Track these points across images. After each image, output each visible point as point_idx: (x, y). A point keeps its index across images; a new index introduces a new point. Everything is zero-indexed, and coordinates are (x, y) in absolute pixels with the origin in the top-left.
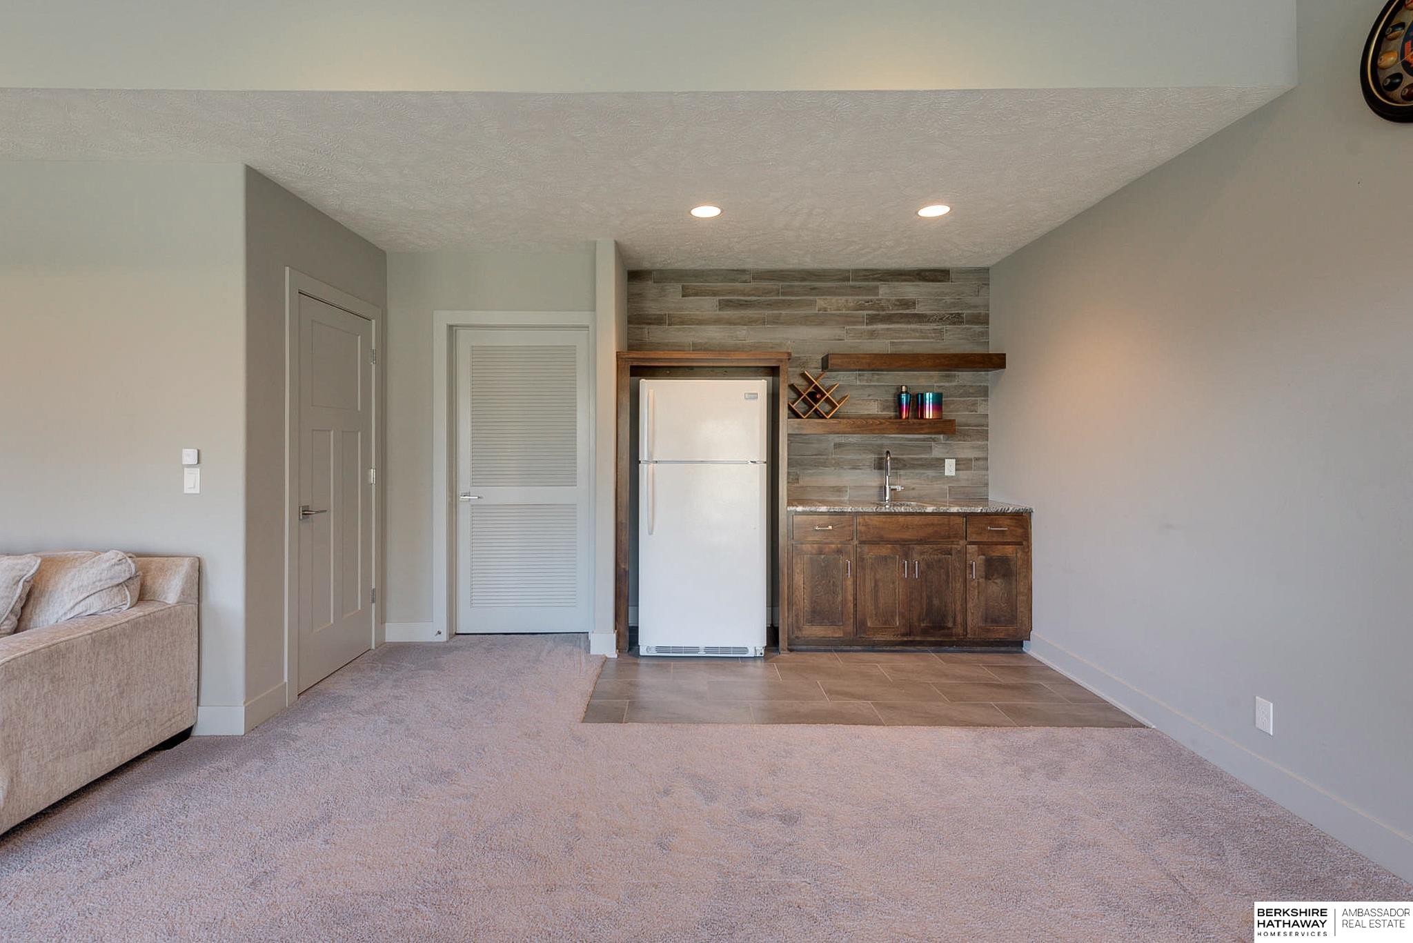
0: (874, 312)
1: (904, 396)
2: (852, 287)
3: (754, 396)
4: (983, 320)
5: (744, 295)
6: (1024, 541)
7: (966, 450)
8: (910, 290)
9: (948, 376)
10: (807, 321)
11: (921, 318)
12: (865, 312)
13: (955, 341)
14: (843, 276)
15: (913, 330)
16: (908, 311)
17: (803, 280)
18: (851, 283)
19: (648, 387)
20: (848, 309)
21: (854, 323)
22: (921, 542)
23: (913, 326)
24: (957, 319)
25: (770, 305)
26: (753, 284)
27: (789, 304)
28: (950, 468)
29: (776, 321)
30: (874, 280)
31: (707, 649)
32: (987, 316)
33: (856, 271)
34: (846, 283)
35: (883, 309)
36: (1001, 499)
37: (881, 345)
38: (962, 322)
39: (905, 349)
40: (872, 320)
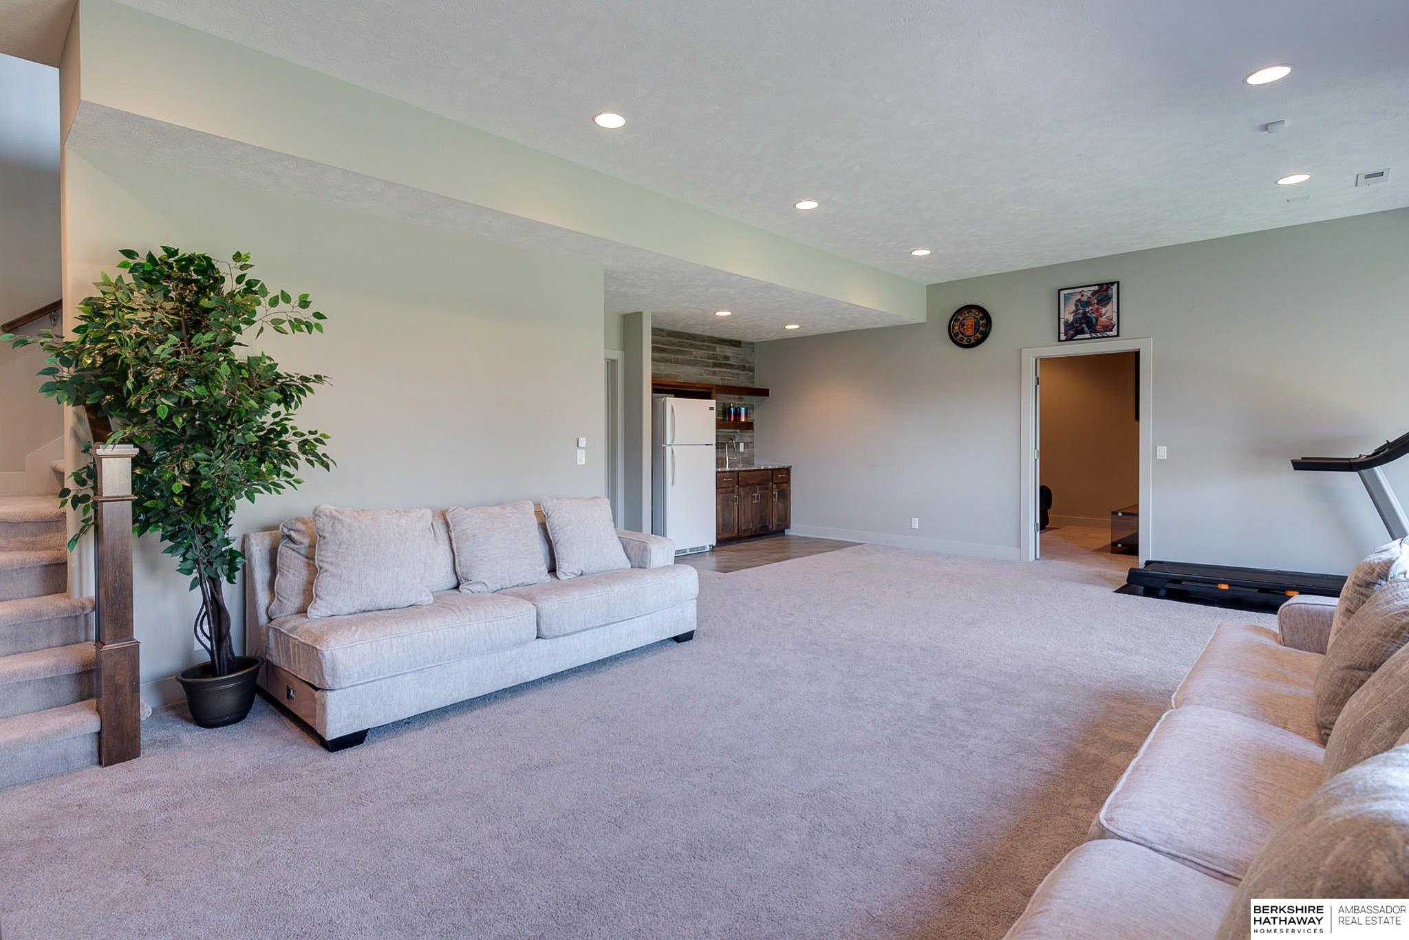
0: (714, 361)
1: (732, 409)
2: (706, 346)
3: (711, 409)
4: (751, 369)
5: (663, 344)
6: (787, 480)
7: (747, 436)
8: (728, 351)
9: (741, 398)
10: (690, 363)
11: (731, 366)
12: (711, 361)
13: (742, 380)
14: (703, 339)
15: (729, 372)
16: (727, 362)
17: (687, 339)
18: (706, 344)
19: (671, 402)
20: (705, 358)
21: (706, 366)
22: (759, 484)
23: (728, 370)
24: (743, 368)
25: (675, 352)
26: (667, 338)
27: (682, 352)
28: (742, 445)
29: (676, 362)
30: (715, 343)
31: (691, 550)
32: (754, 367)
33: (708, 337)
34: (704, 343)
35: (718, 359)
36: (763, 462)
37: (717, 380)
38: (744, 370)
39: (727, 383)
40: (715, 365)
